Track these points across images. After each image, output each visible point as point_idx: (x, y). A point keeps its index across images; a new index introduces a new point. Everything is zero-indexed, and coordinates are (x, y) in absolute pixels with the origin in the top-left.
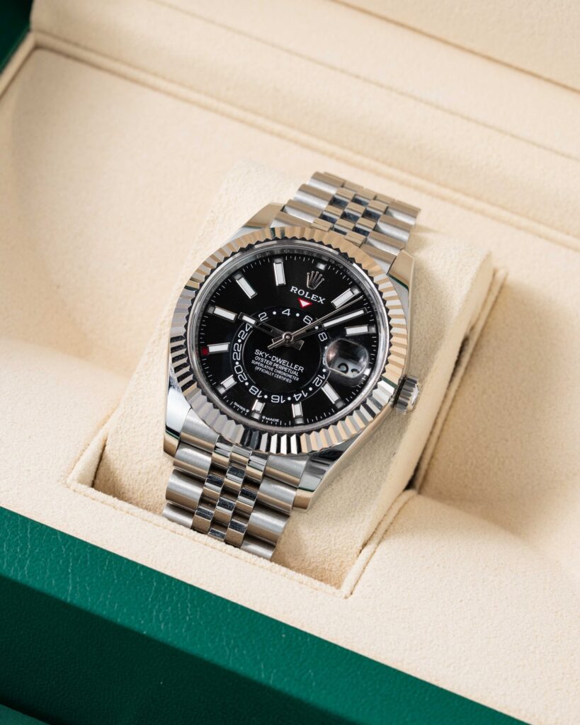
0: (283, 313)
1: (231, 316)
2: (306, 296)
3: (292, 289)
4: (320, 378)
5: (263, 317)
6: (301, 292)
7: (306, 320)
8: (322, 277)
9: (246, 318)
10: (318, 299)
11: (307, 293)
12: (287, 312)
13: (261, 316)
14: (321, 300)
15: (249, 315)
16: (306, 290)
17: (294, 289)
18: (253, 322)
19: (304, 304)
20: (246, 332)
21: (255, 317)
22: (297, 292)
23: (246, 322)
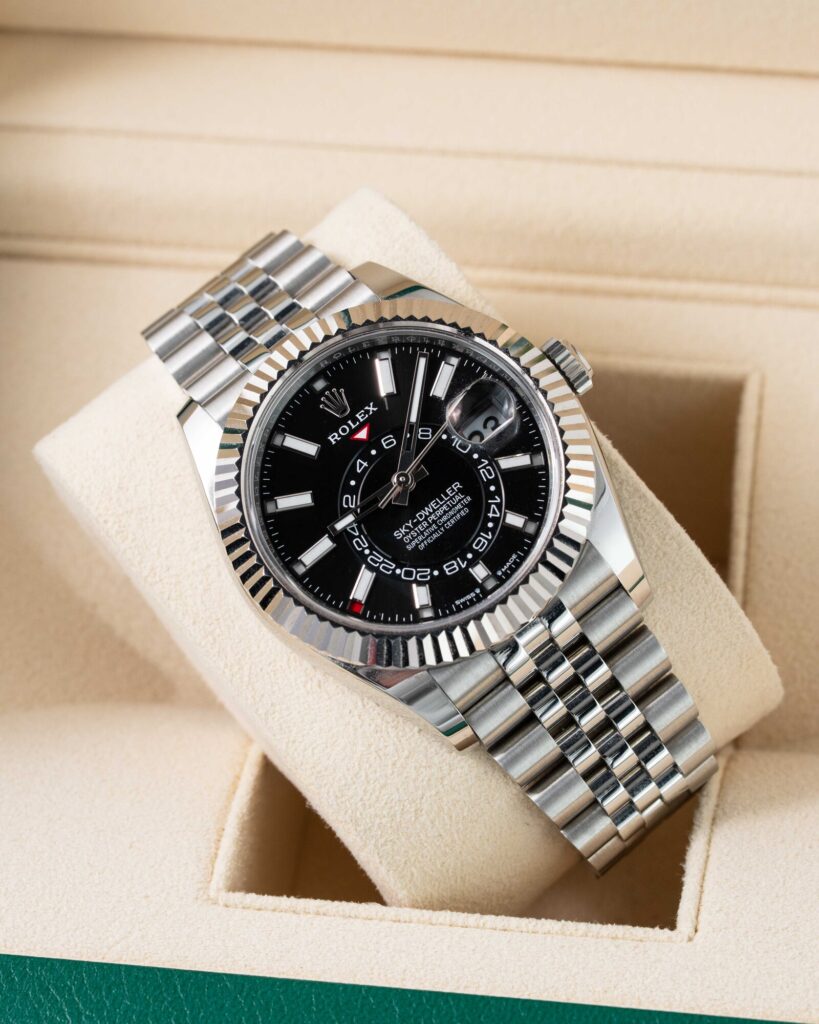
0: (359, 471)
1: (324, 545)
2: (353, 427)
3: (332, 440)
4: (484, 467)
5: (351, 501)
6: (344, 430)
7: (387, 445)
8: (338, 392)
9: (340, 526)
10: (367, 412)
11: (350, 422)
12: (361, 465)
13: (347, 503)
14: (371, 409)
15: (337, 519)
16: (344, 421)
17: (333, 438)
18: (350, 518)
19: (363, 435)
20: (359, 537)
21: (345, 512)
22: (339, 436)
23: (344, 530)
